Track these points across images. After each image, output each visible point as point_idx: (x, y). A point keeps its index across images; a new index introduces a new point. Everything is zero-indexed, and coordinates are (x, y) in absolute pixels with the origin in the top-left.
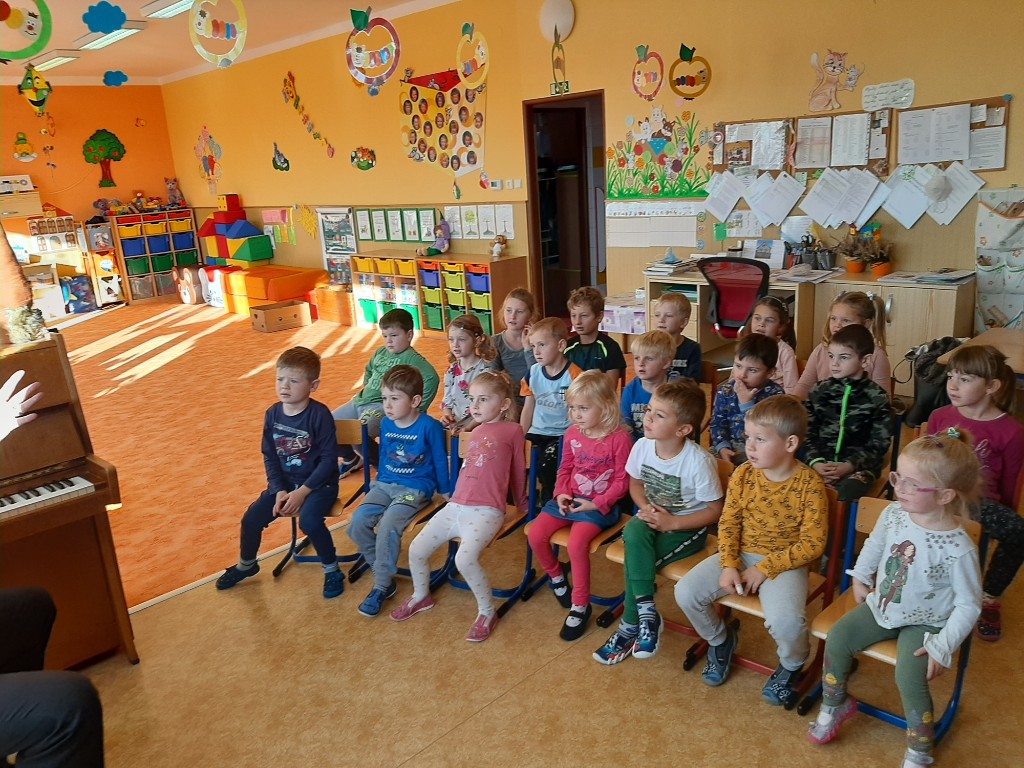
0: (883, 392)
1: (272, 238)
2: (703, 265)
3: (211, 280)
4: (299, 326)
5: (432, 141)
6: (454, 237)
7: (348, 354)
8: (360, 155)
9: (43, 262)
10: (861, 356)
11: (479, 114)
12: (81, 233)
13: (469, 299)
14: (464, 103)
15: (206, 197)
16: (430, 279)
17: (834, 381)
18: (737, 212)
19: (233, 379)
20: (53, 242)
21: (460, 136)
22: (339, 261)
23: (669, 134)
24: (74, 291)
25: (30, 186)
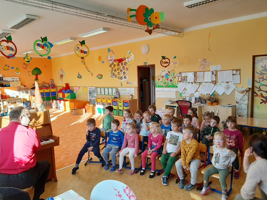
1: (76, 94)
2: (177, 102)
3: (60, 103)
4: (82, 114)
5: (116, 73)
8: (99, 76)
9: (19, 97)
11: (127, 68)
12: (29, 91)
13: (124, 108)
14: (124, 65)
16: (115, 104)
18: (184, 91)
20: (22, 93)
21: (123, 72)
22: (92, 99)
23: (169, 74)
24: (26, 105)
25: (18, 80)
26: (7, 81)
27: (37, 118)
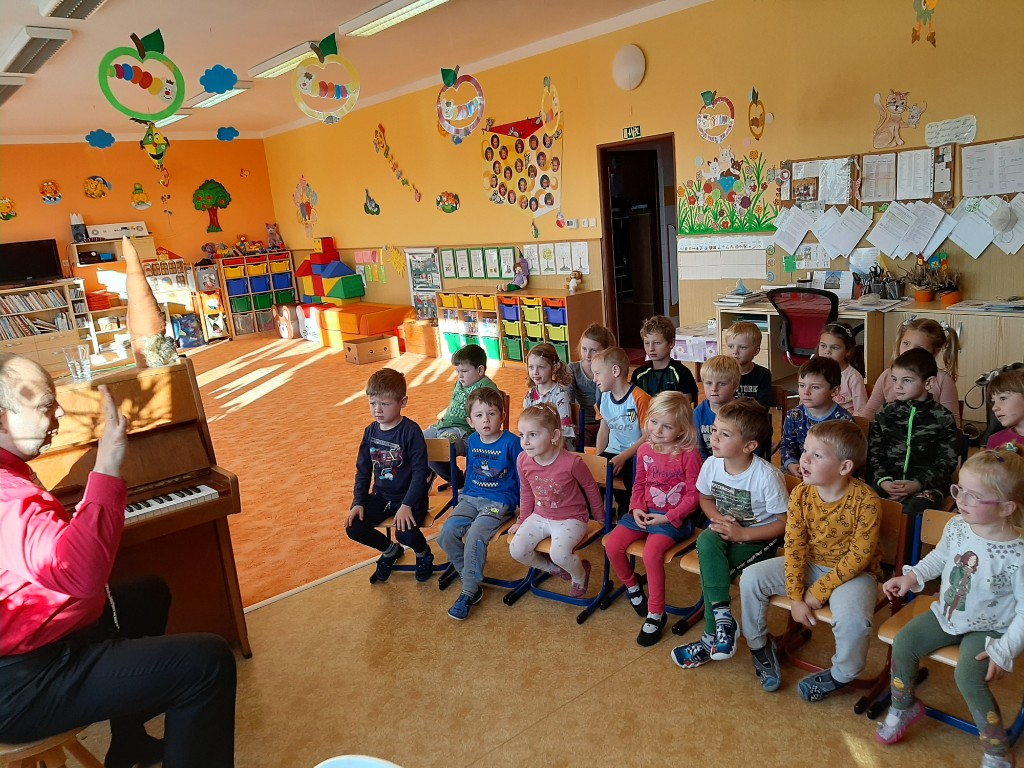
0: (948, 412)
1: (363, 278)
2: (772, 296)
3: (307, 316)
4: (387, 359)
6: (532, 273)
7: (435, 383)
8: (445, 199)
10: (924, 378)
11: (556, 159)
12: (190, 274)
13: (546, 330)
14: (542, 148)
15: (304, 240)
16: (510, 313)
17: (899, 403)
18: (805, 245)
19: (330, 406)
20: (165, 283)
21: (538, 179)
22: (425, 298)
23: (737, 173)
25: (145, 232)
26: (103, 239)
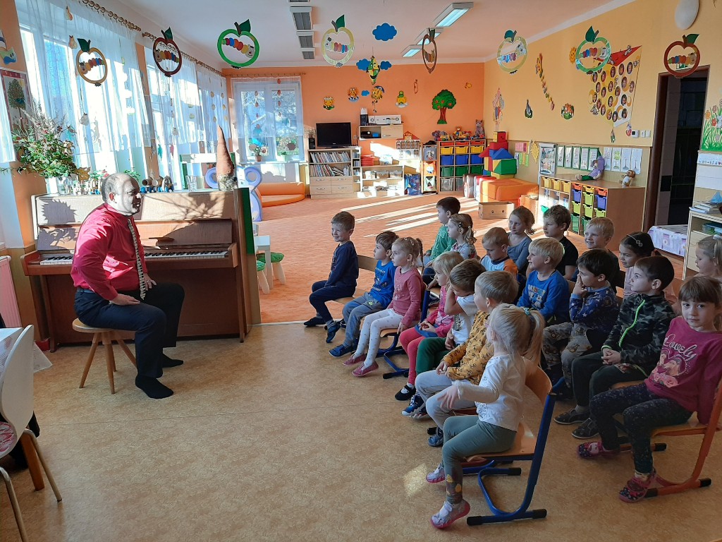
1: (517, 161)
3: (478, 184)
8: (566, 109)
9: (399, 164)
10: (651, 279)
11: (632, 82)
12: (421, 150)
13: (595, 212)
14: (626, 75)
20: (407, 154)
21: (620, 97)
24: (411, 182)
25: (400, 122)
26: (375, 124)
27: (210, 204)
